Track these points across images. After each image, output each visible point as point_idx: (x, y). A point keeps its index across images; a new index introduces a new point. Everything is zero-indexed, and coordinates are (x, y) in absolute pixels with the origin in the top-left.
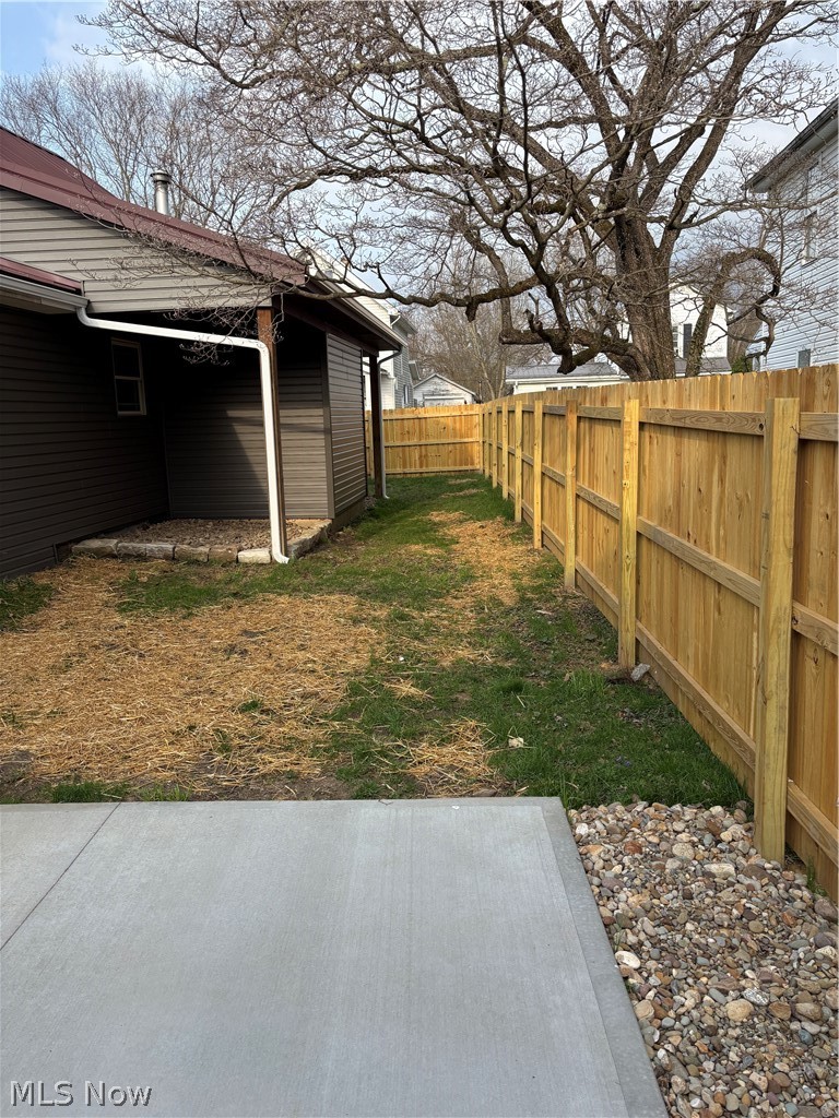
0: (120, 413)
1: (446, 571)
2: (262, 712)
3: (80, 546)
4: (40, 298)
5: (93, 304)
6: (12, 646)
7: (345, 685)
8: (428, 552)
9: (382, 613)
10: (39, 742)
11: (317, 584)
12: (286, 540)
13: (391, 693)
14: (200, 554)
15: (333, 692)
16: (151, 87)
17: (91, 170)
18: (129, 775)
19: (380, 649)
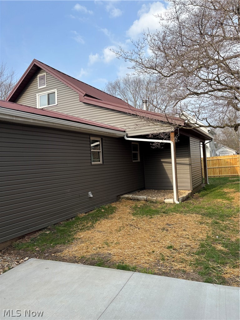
0: (133, 161)
1: (231, 208)
2: (174, 249)
3: (123, 196)
4: (116, 134)
5: (128, 134)
6: (107, 223)
7: (199, 244)
8: (224, 202)
9: (210, 221)
10: (113, 251)
11: (188, 211)
12: (178, 197)
13: (214, 248)
14: (154, 200)
15: (196, 246)
16: (142, 79)
17: (127, 101)
18: (136, 264)
19: (210, 233)
